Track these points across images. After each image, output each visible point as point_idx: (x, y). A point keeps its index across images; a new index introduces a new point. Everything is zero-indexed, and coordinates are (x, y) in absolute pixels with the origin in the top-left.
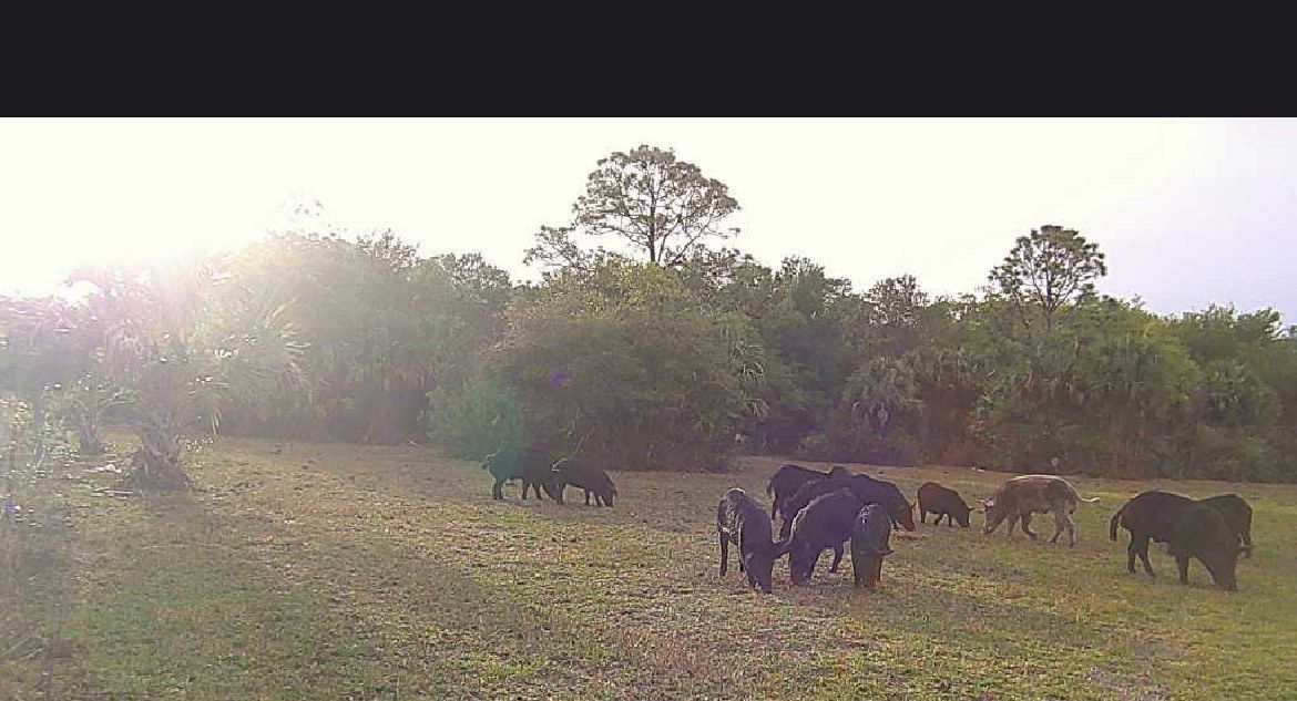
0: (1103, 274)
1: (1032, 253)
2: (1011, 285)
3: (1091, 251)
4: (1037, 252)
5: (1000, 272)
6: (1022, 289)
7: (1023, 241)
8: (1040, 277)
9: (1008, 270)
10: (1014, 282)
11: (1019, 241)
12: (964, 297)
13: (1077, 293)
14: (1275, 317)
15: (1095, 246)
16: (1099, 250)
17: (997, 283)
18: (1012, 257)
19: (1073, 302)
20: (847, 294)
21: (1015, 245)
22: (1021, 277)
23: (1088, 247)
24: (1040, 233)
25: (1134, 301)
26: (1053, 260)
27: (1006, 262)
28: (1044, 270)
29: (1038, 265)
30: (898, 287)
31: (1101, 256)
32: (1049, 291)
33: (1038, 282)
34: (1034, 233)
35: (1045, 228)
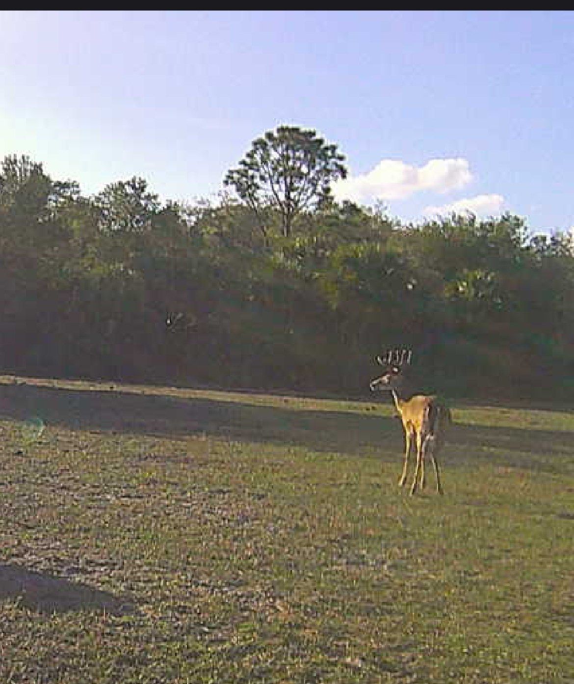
0: (344, 177)
1: (269, 155)
2: (247, 189)
3: (329, 153)
4: (274, 155)
5: (236, 176)
6: (259, 193)
7: (259, 144)
8: (278, 182)
9: (244, 174)
10: (249, 187)
11: (255, 144)
12: (199, 203)
13: (315, 199)
14: (518, 223)
15: (334, 148)
16: (339, 152)
17: (232, 188)
18: (248, 160)
19: (312, 208)
20: (75, 197)
21: (250, 148)
22: (257, 180)
23: (327, 149)
24: (276, 135)
25: (376, 206)
26: (291, 163)
27: (242, 167)
28: (281, 174)
29: (275, 169)
30: (129, 190)
31: (341, 158)
32: (288, 197)
33: (276, 187)
34: (270, 136)
35: (281, 130)
